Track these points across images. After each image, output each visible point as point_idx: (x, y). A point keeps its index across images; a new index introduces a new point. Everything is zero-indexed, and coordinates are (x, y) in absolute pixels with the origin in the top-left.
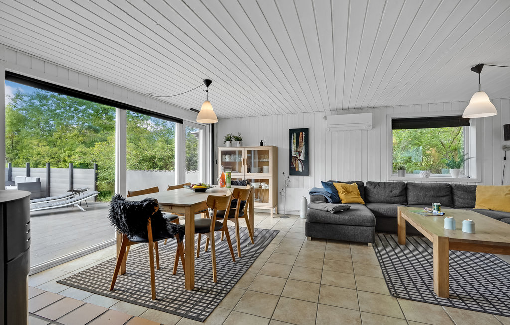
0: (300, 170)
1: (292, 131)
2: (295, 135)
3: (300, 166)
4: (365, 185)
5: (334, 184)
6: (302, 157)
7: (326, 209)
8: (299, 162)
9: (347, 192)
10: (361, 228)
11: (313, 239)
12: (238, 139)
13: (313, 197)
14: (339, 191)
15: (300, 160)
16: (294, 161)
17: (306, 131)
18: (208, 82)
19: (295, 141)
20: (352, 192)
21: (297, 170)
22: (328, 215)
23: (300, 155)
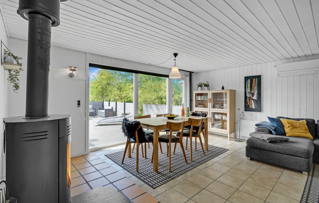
0: (253, 107)
1: (246, 78)
2: (249, 81)
3: (253, 104)
4: (316, 122)
5: (281, 119)
6: (255, 97)
7: (262, 138)
8: (252, 101)
9: (293, 127)
10: (296, 158)
11: (251, 159)
12: (207, 85)
13: (259, 128)
14: (285, 125)
15: (253, 99)
16: (248, 101)
17: (259, 77)
18: (176, 55)
19: (249, 85)
20: (299, 127)
21: (250, 107)
22: (264, 143)
23: (253, 96)
